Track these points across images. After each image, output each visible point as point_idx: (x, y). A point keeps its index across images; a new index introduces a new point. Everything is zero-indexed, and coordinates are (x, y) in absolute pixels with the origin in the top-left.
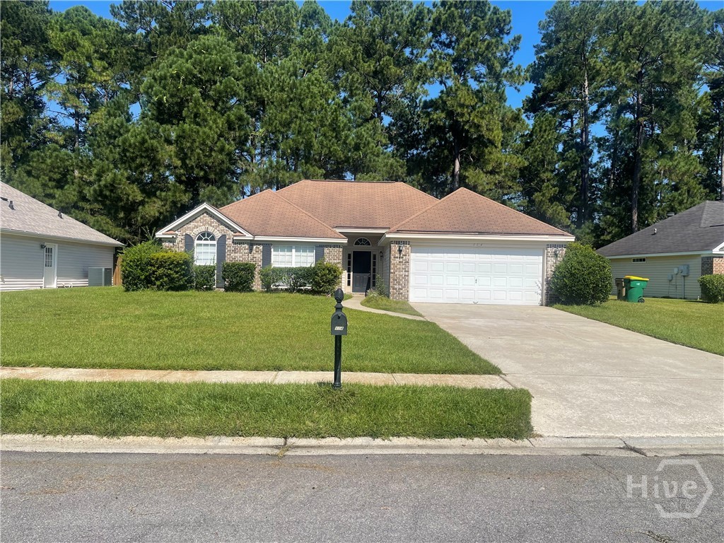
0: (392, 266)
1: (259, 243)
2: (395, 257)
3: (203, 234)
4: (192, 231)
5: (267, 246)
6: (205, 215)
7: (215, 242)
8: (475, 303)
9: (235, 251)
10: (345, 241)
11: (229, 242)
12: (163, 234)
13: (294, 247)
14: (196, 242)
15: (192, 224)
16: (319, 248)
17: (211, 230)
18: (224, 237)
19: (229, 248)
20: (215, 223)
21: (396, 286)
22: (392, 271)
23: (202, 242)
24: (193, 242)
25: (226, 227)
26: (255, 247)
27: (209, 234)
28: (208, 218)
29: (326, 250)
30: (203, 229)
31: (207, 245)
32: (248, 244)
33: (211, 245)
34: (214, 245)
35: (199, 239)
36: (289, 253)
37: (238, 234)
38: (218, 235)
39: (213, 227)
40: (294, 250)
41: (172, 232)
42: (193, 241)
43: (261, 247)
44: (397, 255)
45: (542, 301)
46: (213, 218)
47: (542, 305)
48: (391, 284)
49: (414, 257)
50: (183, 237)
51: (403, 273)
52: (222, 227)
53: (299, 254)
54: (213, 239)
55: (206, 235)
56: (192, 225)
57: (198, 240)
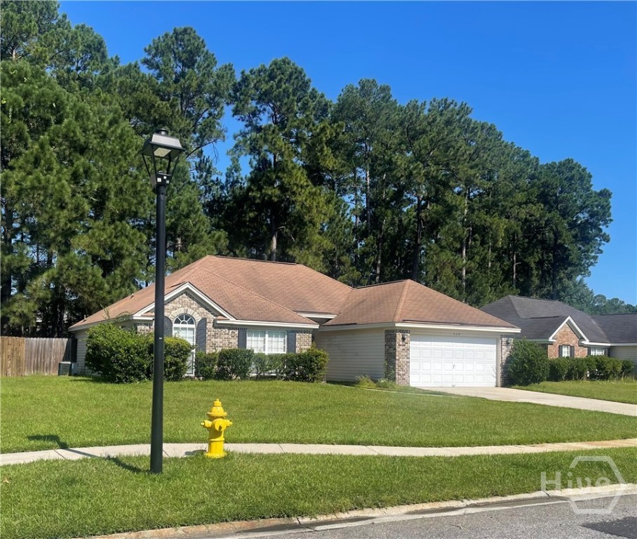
0: (397, 354)
1: (235, 327)
2: (399, 345)
3: (181, 317)
4: (170, 312)
5: (242, 330)
6: (185, 295)
7: (193, 326)
8: (453, 386)
9: (215, 336)
10: (317, 327)
11: (210, 326)
12: (142, 316)
13: (267, 332)
14: (175, 325)
15: (170, 304)
16: (291, 334)
17: (190, 312)
18: (204, 320)
19: (209, 333)
20: (195, 305)
21: (400, 372)
22: (397, 358)
23: (181, 325)
24: (172, 325)
25: (207, 309)
27: (187, 317)
28: (188, 299)
29: (298, 336)
30: (181, 311)
31: (185, 329)
32: (227, 328)
33: (190, 329)
34: (192, 329)
35: (177, 322)
36: (262, 338)
37: (220, 317)
39: (193, 309)
40: (267, 335)
41: (150, 314)
43: (237, 332)
44: (401, 343)
45: (497, 383)
46: (193, 299)
47: (497, 386)
48: (397, 371)
49: (413, 345)
51: (405, 360)
52: (202, 309)
53: (270, 339)
54: (191, 322)
55: (184, 318)
57: (175, 323)
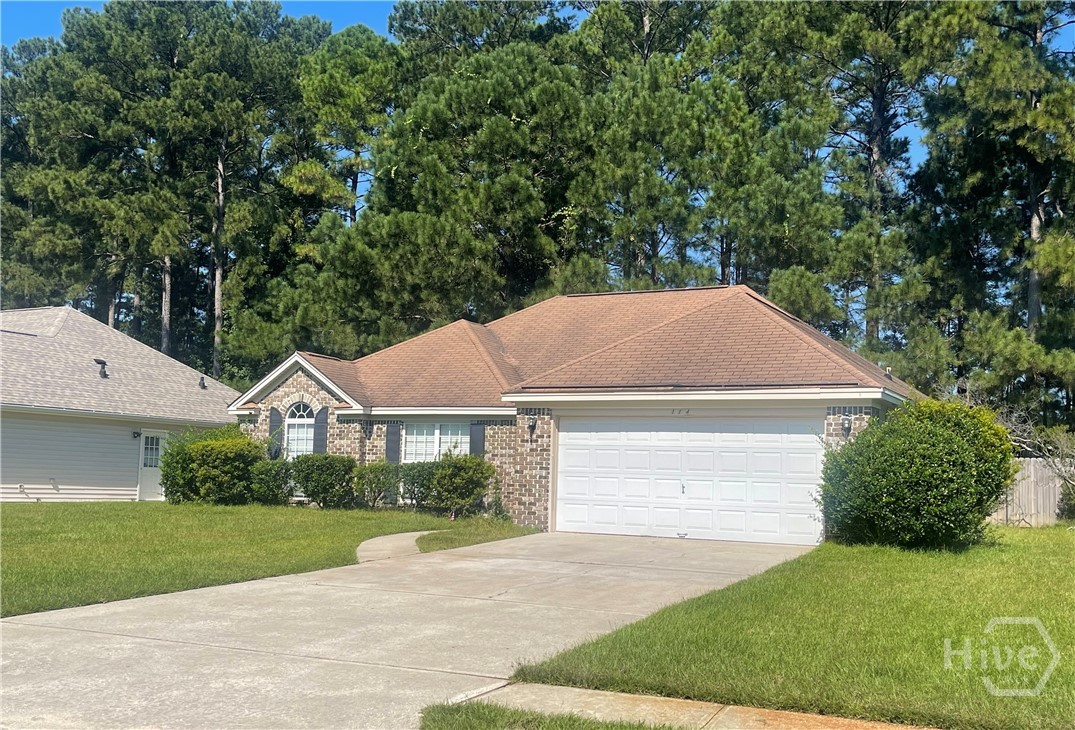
1: (382, 420)
3: (297, 407)
4: (281, 401)
5: (395, 424)
6: (300, 373)
7: (312, 421)
8: (682, 538)
9: (340, 435)
11: (332, 419)
13: (438, 425)
14: (288, 421)
16: (477, 426)
17: (307, 399)
18: (325, 410)
19: (331, 431)
20: (314, 388)
23: (297, 421)
24: (283, 422)
25: (328, 393)
26: (375, 427)
27: (306, 407)
28: (304, 379)
30: (295, 398)
31: (301, 426)
32: (360, 421)
33: (307, 425)
34: (311, 425)
35: (293, 415)
36: (430, 438)
37: (343, 404)
38: (316, 407)
39: (311, 393)
40: (437, 432)
41: (251, 405)
42: (281, 421)
43: (385, 428)
46: (310, 378)
50: (268, 413)
51: (537, 472)
52: (322, 394)
53: (444, 437)
54: (310, 415)
55: (301, 409)
56: (281, 391)
57: (289, 417)
